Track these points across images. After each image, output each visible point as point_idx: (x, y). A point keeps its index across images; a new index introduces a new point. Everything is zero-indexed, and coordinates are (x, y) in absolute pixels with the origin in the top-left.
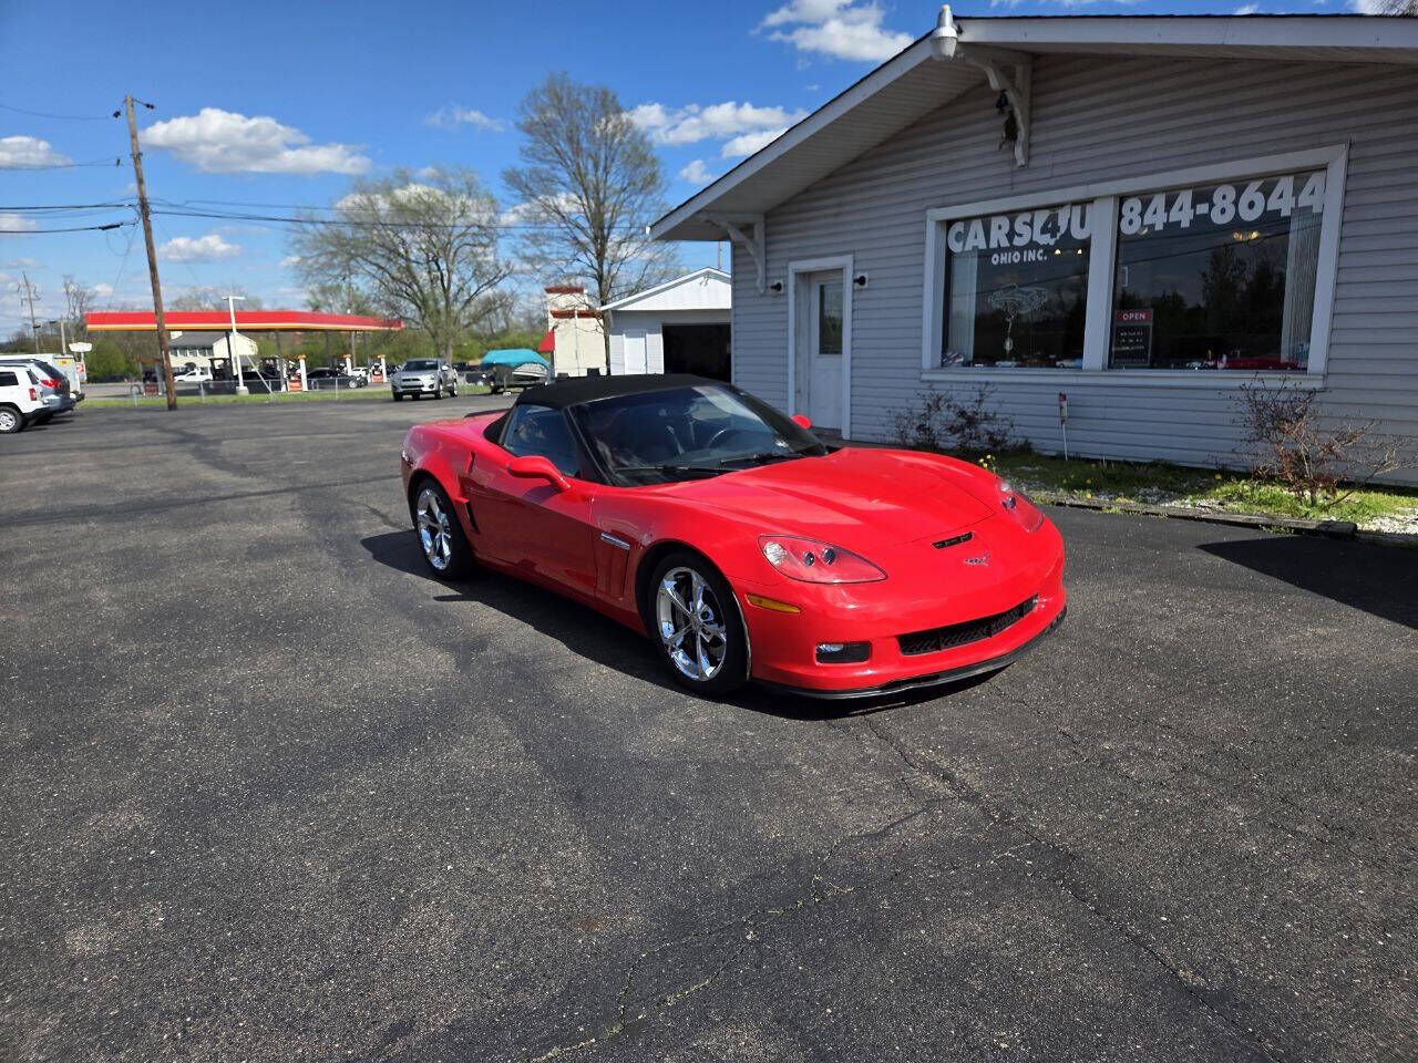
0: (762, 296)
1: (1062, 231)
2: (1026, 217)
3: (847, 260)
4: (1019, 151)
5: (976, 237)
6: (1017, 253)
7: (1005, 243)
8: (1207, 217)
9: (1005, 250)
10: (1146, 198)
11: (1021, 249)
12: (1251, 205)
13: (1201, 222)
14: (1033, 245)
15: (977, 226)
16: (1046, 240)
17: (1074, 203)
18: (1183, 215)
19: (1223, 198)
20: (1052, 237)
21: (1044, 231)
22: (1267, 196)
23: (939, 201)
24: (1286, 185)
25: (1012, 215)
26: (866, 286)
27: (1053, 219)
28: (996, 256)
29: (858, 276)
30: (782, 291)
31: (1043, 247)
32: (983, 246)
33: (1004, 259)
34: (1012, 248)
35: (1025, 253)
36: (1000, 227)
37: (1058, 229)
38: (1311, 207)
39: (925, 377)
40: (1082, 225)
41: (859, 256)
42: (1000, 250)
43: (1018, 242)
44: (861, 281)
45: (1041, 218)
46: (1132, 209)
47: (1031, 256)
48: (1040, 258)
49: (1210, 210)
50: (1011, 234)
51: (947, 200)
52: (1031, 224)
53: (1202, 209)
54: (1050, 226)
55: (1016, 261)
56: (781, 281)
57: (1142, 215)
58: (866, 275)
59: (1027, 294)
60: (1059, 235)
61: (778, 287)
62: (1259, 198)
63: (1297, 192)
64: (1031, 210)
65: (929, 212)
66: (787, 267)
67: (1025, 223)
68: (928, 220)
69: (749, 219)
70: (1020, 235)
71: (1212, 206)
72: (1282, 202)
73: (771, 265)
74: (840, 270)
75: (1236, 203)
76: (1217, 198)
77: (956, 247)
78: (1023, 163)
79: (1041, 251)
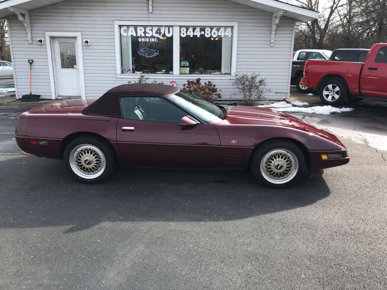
0: (30, 44)
1: (163, 33)
2: (151, 28)
3: (78, 35)
4: (150, 8)
5: (132, 32)
6: (148, 39)
7: (143, 35)
8: (204, 35)
9: (143, 37)
10: (187, 28)
11: (149, 38)
12: (215, 33)
13: (203, 36)
14: (153, 37)
15: (132, 29)
16: (157, 35)
17: (166, 26)
18: (198, 33)
19: (208, 30)
20: (159, 35)
21: (156, 33)
22: (218, 31)
23: (119, 19)
24: (222, 29)
25: (145, 27)
26: (89, 44)
27: (159, 30)
28: (140, 39)
29: (85, 40)
30: (43, 43)
31: (156, 38)
32: (135, 35)
33: (143, 40)
34: (146, 37)
35: (151, 39)
36: (141, 30)
37: (161, 33)
38: (228, 36)
39: (118, 77)
40: (169, 33)
41: (83, 33)
42: (141, 37)
43: (147, 35)
44: (87, 42)
45: (155, 29)
46: (183, 30)
47: (153, 40)
48: (156, 41)
49: (205, 33)
50: (145, 33)
51: (122, 19)
52: (152, 30)
53: (203, 33)
54: (158, 32)
55: (147, 41)
56: (42, 39)
57: (187, 32)
58: (88, 40)
59: (151, 51)
60: (161, 35)
61: (41, 41)
62: (216, 32)
63: (225, 31)
64: (152, 26)
65: (115, 21)
66: (44, 34)
67: (149, 30)
68: (115, 24)
69: (23, 12)
70: (148, 33)
71: (205, 32)
72: (222, 33)
73: (33, 32)
74: (75, 38)
75: (211, 32)
76: (206, 30)
77: (124, 34)
78: (151, 11)
79: (156, 39)
